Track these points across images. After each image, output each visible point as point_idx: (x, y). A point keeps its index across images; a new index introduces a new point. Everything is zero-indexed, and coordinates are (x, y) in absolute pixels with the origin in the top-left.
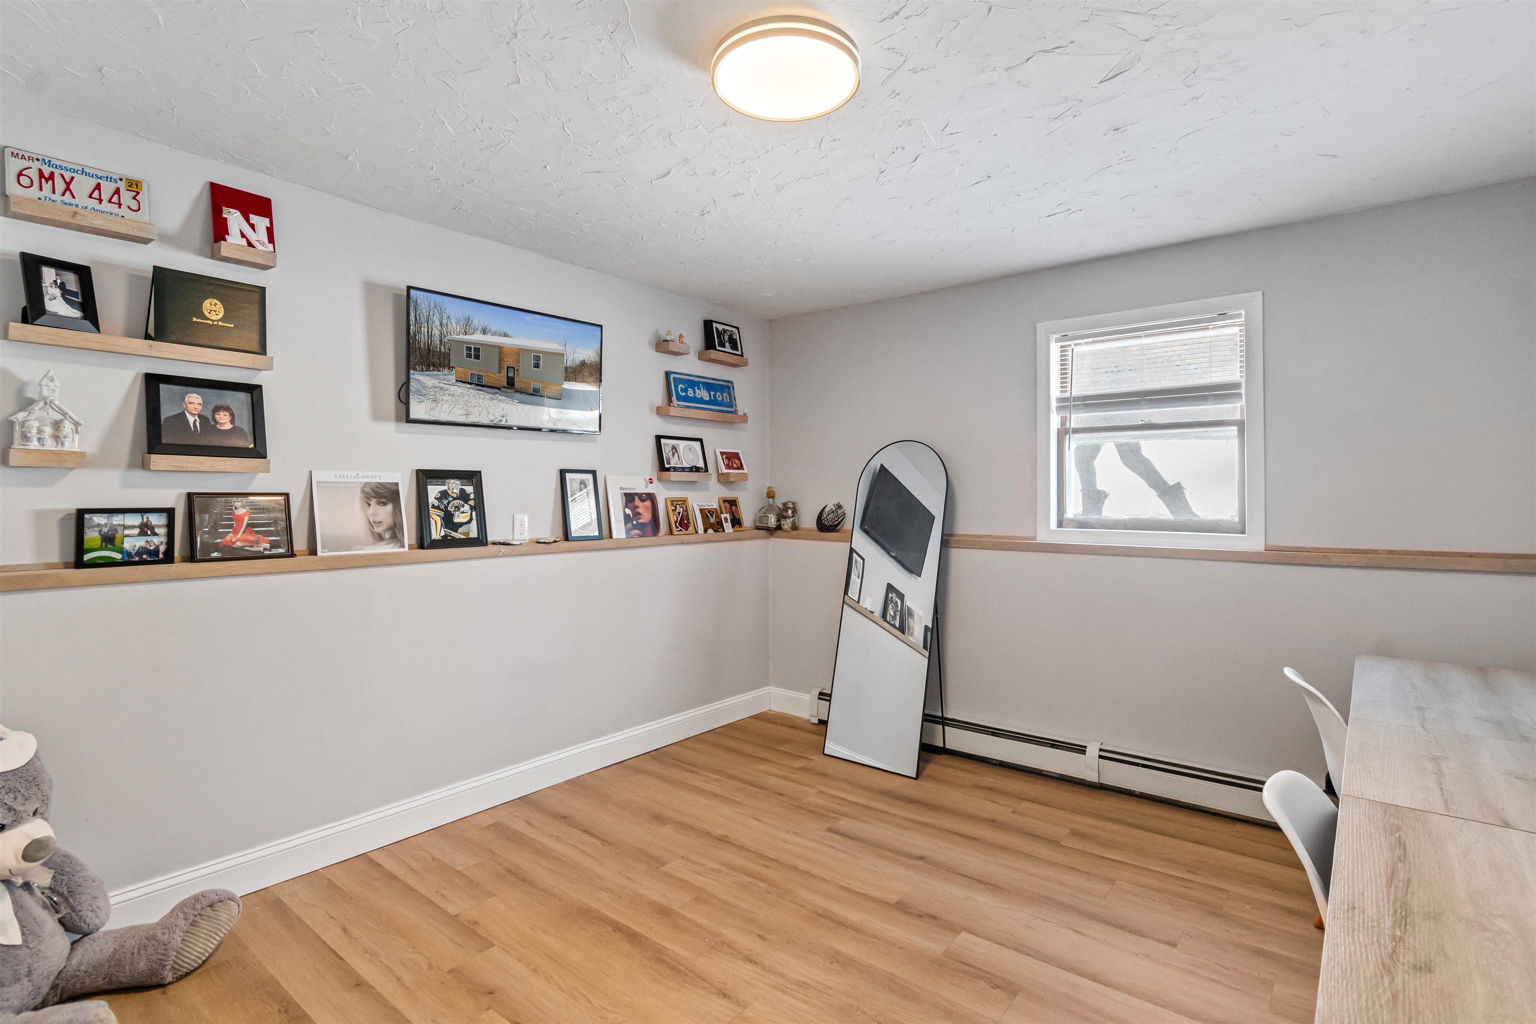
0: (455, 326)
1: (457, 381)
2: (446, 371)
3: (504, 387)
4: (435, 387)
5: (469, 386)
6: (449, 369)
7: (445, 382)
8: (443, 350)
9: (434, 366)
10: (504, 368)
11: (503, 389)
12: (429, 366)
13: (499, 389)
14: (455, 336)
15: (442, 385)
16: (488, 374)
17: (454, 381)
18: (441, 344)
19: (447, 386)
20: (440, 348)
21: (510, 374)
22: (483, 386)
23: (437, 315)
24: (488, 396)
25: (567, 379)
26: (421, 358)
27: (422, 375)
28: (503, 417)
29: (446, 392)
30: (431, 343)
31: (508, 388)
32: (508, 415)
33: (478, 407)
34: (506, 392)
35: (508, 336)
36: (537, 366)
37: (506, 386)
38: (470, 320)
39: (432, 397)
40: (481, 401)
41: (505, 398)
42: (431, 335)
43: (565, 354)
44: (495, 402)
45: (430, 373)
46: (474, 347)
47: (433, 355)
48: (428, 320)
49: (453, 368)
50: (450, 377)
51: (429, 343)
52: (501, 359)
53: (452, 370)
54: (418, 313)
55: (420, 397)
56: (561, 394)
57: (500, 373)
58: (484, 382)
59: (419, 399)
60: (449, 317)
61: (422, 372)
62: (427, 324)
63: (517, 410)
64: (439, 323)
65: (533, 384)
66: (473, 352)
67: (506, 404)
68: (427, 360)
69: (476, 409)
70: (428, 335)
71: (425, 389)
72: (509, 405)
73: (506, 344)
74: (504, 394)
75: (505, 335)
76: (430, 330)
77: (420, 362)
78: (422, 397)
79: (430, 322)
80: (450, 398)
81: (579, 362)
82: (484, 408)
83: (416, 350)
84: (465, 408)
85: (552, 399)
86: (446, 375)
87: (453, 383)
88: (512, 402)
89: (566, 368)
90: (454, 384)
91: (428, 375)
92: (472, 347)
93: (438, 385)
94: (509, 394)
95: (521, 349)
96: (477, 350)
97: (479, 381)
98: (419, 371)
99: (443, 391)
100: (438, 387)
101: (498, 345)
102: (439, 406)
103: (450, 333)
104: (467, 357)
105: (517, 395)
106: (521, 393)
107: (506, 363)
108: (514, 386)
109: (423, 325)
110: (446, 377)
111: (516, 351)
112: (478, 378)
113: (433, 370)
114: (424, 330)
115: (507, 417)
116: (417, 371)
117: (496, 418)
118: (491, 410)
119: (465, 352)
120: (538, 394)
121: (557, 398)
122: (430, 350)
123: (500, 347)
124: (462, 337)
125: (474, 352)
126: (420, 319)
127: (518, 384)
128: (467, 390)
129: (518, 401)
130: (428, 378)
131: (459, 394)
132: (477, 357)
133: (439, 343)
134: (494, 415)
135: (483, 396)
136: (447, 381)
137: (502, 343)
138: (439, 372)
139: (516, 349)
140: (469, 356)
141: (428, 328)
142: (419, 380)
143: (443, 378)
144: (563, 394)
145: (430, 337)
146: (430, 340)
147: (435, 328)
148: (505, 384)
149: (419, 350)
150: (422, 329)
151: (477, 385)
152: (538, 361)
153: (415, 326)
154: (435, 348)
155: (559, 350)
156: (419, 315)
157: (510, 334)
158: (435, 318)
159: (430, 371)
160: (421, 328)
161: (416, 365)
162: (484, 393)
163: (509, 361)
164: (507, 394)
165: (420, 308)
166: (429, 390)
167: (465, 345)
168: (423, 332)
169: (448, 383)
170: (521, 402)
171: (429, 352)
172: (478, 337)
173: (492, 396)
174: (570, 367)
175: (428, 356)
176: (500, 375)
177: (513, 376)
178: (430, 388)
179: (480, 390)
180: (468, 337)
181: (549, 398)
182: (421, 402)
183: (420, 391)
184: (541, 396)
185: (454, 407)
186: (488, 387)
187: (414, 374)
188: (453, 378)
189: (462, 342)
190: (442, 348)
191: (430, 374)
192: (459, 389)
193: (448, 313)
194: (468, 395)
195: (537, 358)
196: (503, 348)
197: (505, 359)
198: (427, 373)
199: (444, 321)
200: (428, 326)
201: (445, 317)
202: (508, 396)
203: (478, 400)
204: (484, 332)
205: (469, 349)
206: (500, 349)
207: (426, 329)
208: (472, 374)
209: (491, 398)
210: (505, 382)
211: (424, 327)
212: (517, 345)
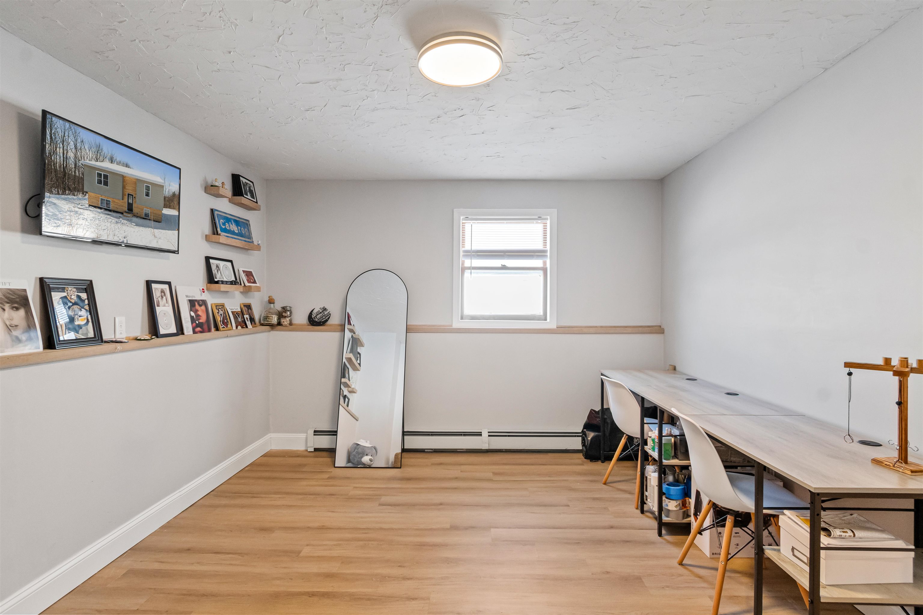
0: (88, 151)
1: (90, 205)
2: (80, 196)
3: (126, 212)
4: (70, 211)
5: (99, 210)
6: (83, 194)
7: (79, 206)
8: (77, 174)
9: (69, 190)
10: (125, 195)
11: (125, 214)
12: (65, 189)
13: (122, 213)
14: (88, 161)
15: (77, 209)
16: (114, 200)
17: (87, 206)
18: (75, 168)
19: (81, 211)
20: (75, 172)
21: (130, 201)
22: (110, 211)
23: (72, 137)
24: (114, 220)
25: (166, 206)
26: (57, 180)
27: (58, 199)
28: (125, 238)
29: (81, 216)
30: (66, 166)
31: (129, 213)
32: (128, 236)
33: (107, 230)
34: (127, 216)
35: (129, 167)
36: (147, 195)
37: (127, 211)
38: (101, 147)
39: (67, 221)
40: (109, 224)
41: (126, 222)
42: (67, 157)
43: (164, 186)
44: (119, 225)
45: (66, 196)
46: (104, 174)
47: (69, 178)
48: (64, 142)
49: (87, 192)
50: (83, 202)
51: (65, 165)
52: (124, 187)
53: (86, 194)
54: (53, 132)
55: (57, 222)
56: (161, 218)
57: (123, 199)
58: (111, 208)
59: (56, 223)
60: (82, 141)
61: (58, 196)
62: (63, 145)
63: (134, 232)
64: (74, 146)
65: (145, 210)
66: (102, 179)
67: (127, 227)
68: (63, 183)
69: (106, 231)
70: (64, 158)
71: (61, 214)
72: (129, 227)
73: (127, 173)
74: (125, 218)
75: (127, 166)
76: (65, 152)
77: (56, 185)
78: (58, 221)
79: (65, 143)
80: (83, 222)
81: (172, 193)
82: (111, 231)
83: (52, 172)
84: (96, 231)
85: (156, 222)
86: (80, 199)
87: (86, 207)
88: (131, 225)
89: (165, 198)
90: (87, 209)
91: (65, 199)
92: (102, 173)
93: (73, 209)
94: (129, 218)
95: (137, 179)
96: (106, 177)
97: (108, 206)
98: (56, 194)
99: (77, 215)
100: (73, 211)
101: (123, 174)
102: (75, 230)
103: (84, 158)
104: (97, 183)
105: (135, 219)
106: (137, 217)
107: (127, 191)
108: (133, 211)
109: (58, 146)
110: (81, 202)
111: (135, 180)
112: (106, 203)
113: (69, 194)
114: (60, 151)
115: (128, 238)
116: (53, 194)
117: (120, 239)
118: (117, 233)
119: (97, 178)
120: (148, 218)
121: (159, 221)
122: (65, 173)
123: (123, 176)
124: (93, 163)
125: (104, 179)
126: (55, 138)
127: (135, 210)
128: (98, 214)
129: (134, 224)
130: (63, 202)
131: (91, 219)
132: (106, 184)
133: (73, 167)
134: (118, 237)
135: (110, 220)
136: (81, 205)
137: (124, 173)
138: (74, 197)
139: (135, 179)
140: (100, 182)
141: (63, 149)
142: (55, 204)
143: (78, 202)
144: (162, 218)
145: (65, 159)
146: (65, 163)
147: (70, 150)
148: (126, 209)
149: (55, 172)
150: (58, 149)
151: (106, 210)
152: (148, 190)
153: (51, 145)
154: (70, 172)
155: (161, 182)
156: (55, 134)
157: (131, 166)
158: (70, 140)
159: (66, 194)
160: (56, 149)
161: (51, 188)
162: (112, 218)
163: (129, 190)
164: (127, 218)
165: (56, 126)
166: (65, 214)
167: (97, 172)
168: (58, 154)
169: (82, 207)
170: (137, 225)
171: (65, 175)
172: (106, 165)
173: (117, 220)
174: (167, 197)
175: (63, 178)
176: (123, 201)
177: (132, 202)
178: (66, 212)
179: (108, 214)
180: (99, 164)
181: (154, 221)
182: (57, 226)
183: (56, 215)
184: (149, 220)
185: (87, 231)
186: (114, 211)
187: (50, 197)
188: (86, 203)
189: (94, 168)
190: (77, 172)
191: (66, 198)
192: (91, 213)
193: (81, 137)
194: (98, 219)
195: (148, 188)
196: (125, 177)
197: (127, 187)
198: (63, 196)
199: (78, 144)
200: (63, 147)
201: (79, 140)
202: (128, 220)
203: (106, 224)
204: (112, 161)
205: (99, 175)
206: (123, 177)
207: (61, 150)
208: (102, 199)
209: (116, 222)
210: (126, 207)
211: (60, 148)
212: (135, 176)
